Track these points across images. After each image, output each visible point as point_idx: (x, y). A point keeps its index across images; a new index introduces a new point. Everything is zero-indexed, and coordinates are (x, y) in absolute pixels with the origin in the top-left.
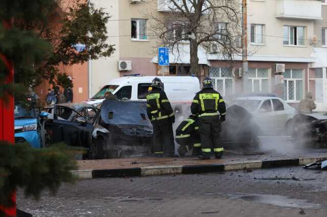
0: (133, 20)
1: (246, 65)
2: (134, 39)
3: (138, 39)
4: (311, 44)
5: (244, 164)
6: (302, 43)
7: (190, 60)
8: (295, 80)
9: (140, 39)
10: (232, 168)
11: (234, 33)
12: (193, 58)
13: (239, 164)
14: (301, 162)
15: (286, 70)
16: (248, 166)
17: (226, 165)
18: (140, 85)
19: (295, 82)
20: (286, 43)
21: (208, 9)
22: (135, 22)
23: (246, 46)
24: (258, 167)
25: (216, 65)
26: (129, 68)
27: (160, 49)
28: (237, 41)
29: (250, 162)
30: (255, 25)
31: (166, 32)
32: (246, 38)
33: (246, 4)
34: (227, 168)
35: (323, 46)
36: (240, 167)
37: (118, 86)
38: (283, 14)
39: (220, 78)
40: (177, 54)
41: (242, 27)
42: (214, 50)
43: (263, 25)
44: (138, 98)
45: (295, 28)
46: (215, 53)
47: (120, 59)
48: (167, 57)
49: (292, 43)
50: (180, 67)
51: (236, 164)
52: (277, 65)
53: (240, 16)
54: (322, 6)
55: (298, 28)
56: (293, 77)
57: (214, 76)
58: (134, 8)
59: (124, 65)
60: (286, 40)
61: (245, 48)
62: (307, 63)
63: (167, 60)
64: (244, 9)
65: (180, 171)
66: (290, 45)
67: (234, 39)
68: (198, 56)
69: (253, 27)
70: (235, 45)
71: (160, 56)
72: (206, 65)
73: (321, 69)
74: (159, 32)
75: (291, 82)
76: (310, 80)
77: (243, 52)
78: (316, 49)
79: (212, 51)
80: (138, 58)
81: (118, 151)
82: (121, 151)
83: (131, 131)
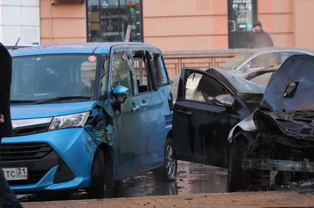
81: (272, 172)
82: (276, 173)
83: (306, 126)
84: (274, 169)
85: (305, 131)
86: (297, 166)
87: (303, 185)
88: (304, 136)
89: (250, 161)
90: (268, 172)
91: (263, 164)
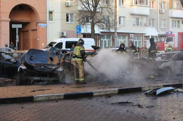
0: (67, 14)
1: (116, 34)
2: (67, 22)
3: (69, 22)
4: (145, 26)
5: (106, 91)
6: (141, 25)
7: (91, 31)
8: (138, 41)
9: (70, 22)
10: (98, 94)
11: (111, 19)
12: (92, 30)
13: (103, 92)
14: (143, 89)
15: (134, 36)
16: (109, 93)
17: (94, 92)
18: (67, 42)
19: (138, 42)
20: (134, 25)
21: (99, 8)
22: (68, 15)
23: (116, 25)
24: (116, 93)
25: (104, 34)
26: (65, 35)
27: (77, 26)
28: (112, 23)
29: (110, 90)
30: (121, 17)
31: (81, 19)
32: (116, 22)
33: (116, 7)
34: (95, 94)
35: (150, 27)
36: (103, 93)
37: (56, 42)
38: (133, 12)
39: (106, 40)
40: (85, 29)
41: (115, 16)
42: (103, 28)
43: (124, 17)
44: (66, 48)
45: (138, 19)
46: (103, 29)
47: (61, 31)
48: (80, 30)
49: (136, 25)
50: (88, 35)
51: (101, 92)
52: (130, 34)
53: (114, 11)
54: (150, 9)
55: (139, 19)
56: (137, 40)
57: (103, 39)
58: (67, 8)
59: (63, 33)
60: (134, 24)
61: (116, 26)
62: (143, 34)
63: (80, 31)
64: (116, 8)
65: (62, 97)
66: (136, 26)
67: (111, 22)
68: (95, 29)
69: (120, 18)
70: (111, 25)
71: (77, 29)
72: (99, 34)
73: (149, 36)
74: (78, 19)
75: (136, 42)
76: (144, 41)
77: (115, 28)
78: (147, 28)
79: (102, 28)
80: (69, 31)
81: (32, 80)
82: (33, 80)
83: (40, 68)
84: (32, 79)
85: (40, 69)
86: (39, 78)
87: (40, 83)
88: (40, 70)
89: (25, 77)
90: (31, 80)
91: (29, 78)
